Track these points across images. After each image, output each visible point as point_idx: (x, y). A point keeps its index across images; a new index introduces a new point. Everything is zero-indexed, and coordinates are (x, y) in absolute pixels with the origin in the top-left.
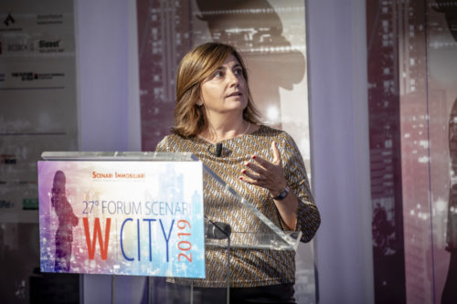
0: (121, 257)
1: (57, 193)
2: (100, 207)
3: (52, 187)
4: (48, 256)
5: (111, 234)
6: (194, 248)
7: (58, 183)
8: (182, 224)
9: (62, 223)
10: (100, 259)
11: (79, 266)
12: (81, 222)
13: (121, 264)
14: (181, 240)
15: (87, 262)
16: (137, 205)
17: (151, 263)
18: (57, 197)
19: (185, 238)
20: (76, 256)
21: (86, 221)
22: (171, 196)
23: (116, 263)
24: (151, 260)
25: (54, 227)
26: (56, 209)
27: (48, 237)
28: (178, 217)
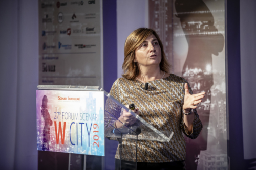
0: (70, 143)
1: (44, 107)
2: (61, 116)
3: (42, 104)
4: (40, 142)
5: (66, 130)
6: (100, 139)
7: (44, 102)
8: (95, 126)
9: (46, 124)
10: (61, 144)
11: (53, 147)
12: (53, 123)
13: (70, 147)
14: (94, 135)
15: (56, 145)
16: (76, 115)
17: (82, 147)
18: (44, 110)
19: (96, 134)
20: (51, 142)
21: (55, 122)
22: (91, 110)
23: (68, 147)
24: (82, 145)
25: (43, 126)
26: (44, 116)
27: (40, 131)
28: (94, 122)
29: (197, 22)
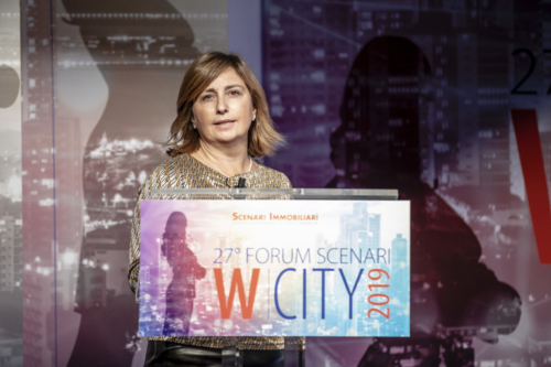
0: (274, 315)
1: (171, 239)
2: (243, 255)
3: (163, 231)
4: (153, 317)
5: (260, 287)
6: (394, 302)
7: (174, 227)
8: (374, 274)
9: (177, 275)
10: (240, 318)
11: (205, 327)
12: (210, 276)
13: (274, 324)
14: (372, 293)
15: (217, 322)
16: (303, 252)
17: (323, 321)
18: (170, 244)
19: (380, 290)
20: (200, 316)
21: (218, 274)
22: (360, 241)
23: (266, 323)
24: (323, 317)
25: (165, 280)
26: (169, 259)
27: (153, 292)
28: (370, 265)
29: (137, 38)
